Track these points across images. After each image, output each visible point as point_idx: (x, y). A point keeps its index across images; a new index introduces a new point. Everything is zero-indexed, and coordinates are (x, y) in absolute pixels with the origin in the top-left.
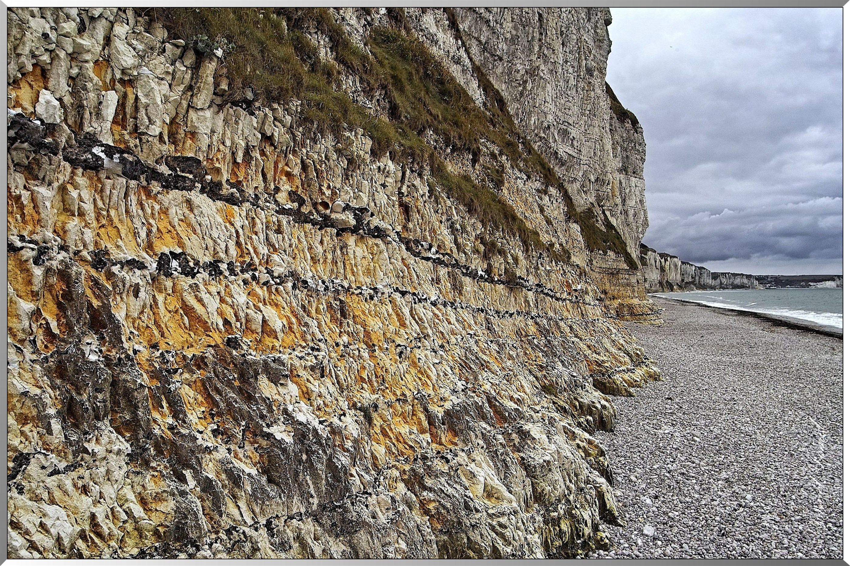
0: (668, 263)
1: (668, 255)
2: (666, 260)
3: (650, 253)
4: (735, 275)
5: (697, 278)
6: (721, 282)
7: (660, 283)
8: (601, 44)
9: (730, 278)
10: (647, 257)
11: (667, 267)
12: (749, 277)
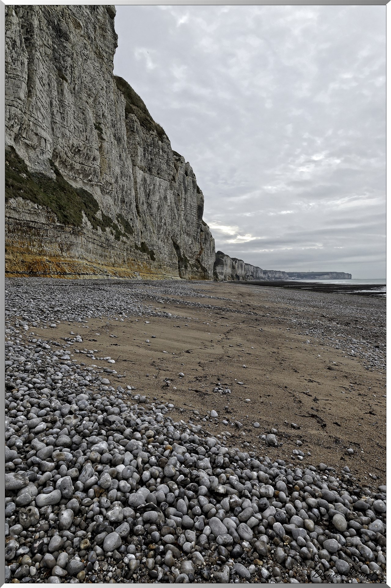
0: (237, 264)
1: (237, 259)
2: (236, 262)
3: (225, 257)
4: (276, 272)
5: (255, 273)
6: (268, 276)
7: (232, 276)
8: (105, 34)
9: (273, 273)
10: (224, 260)
11: (236, 266)
12: (283, 273)
